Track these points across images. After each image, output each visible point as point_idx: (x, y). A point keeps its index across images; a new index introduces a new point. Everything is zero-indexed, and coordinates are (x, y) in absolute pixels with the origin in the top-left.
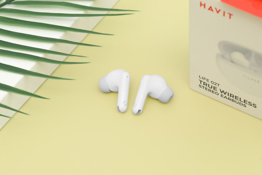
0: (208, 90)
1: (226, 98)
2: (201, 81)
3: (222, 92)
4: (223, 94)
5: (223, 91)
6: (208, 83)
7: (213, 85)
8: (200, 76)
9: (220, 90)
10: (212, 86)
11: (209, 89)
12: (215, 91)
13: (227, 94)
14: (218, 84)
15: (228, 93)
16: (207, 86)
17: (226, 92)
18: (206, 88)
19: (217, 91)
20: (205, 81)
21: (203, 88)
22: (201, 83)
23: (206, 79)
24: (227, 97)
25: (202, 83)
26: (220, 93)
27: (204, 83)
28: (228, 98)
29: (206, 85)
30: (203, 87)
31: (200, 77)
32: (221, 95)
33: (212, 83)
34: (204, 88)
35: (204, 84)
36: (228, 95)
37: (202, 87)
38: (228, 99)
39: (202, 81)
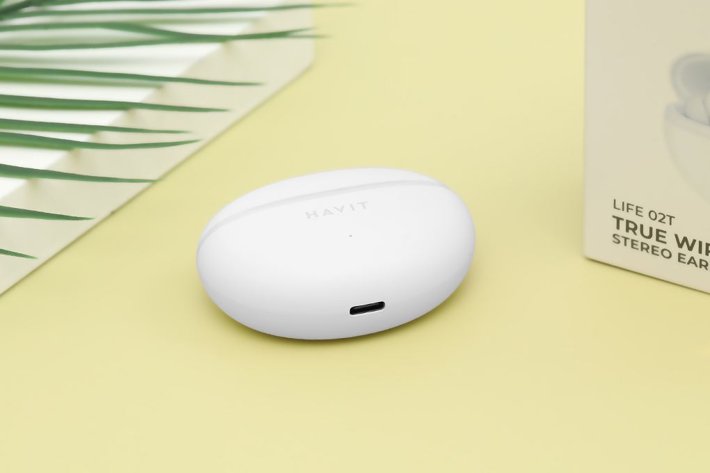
0: (639, 247)
1: (695, 263)
2: (619, 219)
3: (680, 246)
4: (685, 249)
5: (685, 239)
6: (638, 221)
7: (656, 225)
8: (615, 201)
9: (676, 236)
10: (651, 229)
11: (642, 244)
12: (661, 246)
13: (696, 246)
14: (671, 217)
15: (700, 243)
16: (638, 231)
17: (694, 241)
18: (632, 240)
19: (665, 243)
20: (631, 216)
21: (625, 245)
22: (618, 228)
23: (634, 208)
24: (698, 257)
25: (623, 224)
26: (675, 250)
27: (628, 222)
28: (701, 260)
29: (634, 230)
30: (626, 239)
31: (615, 207)
32: (680, 254)
33: (653, 215)
34: (629, 242)
35: (628, 229)
36: (700, 252)
37: (622, 240)
38: (698, 264)
39: (623, 219)
